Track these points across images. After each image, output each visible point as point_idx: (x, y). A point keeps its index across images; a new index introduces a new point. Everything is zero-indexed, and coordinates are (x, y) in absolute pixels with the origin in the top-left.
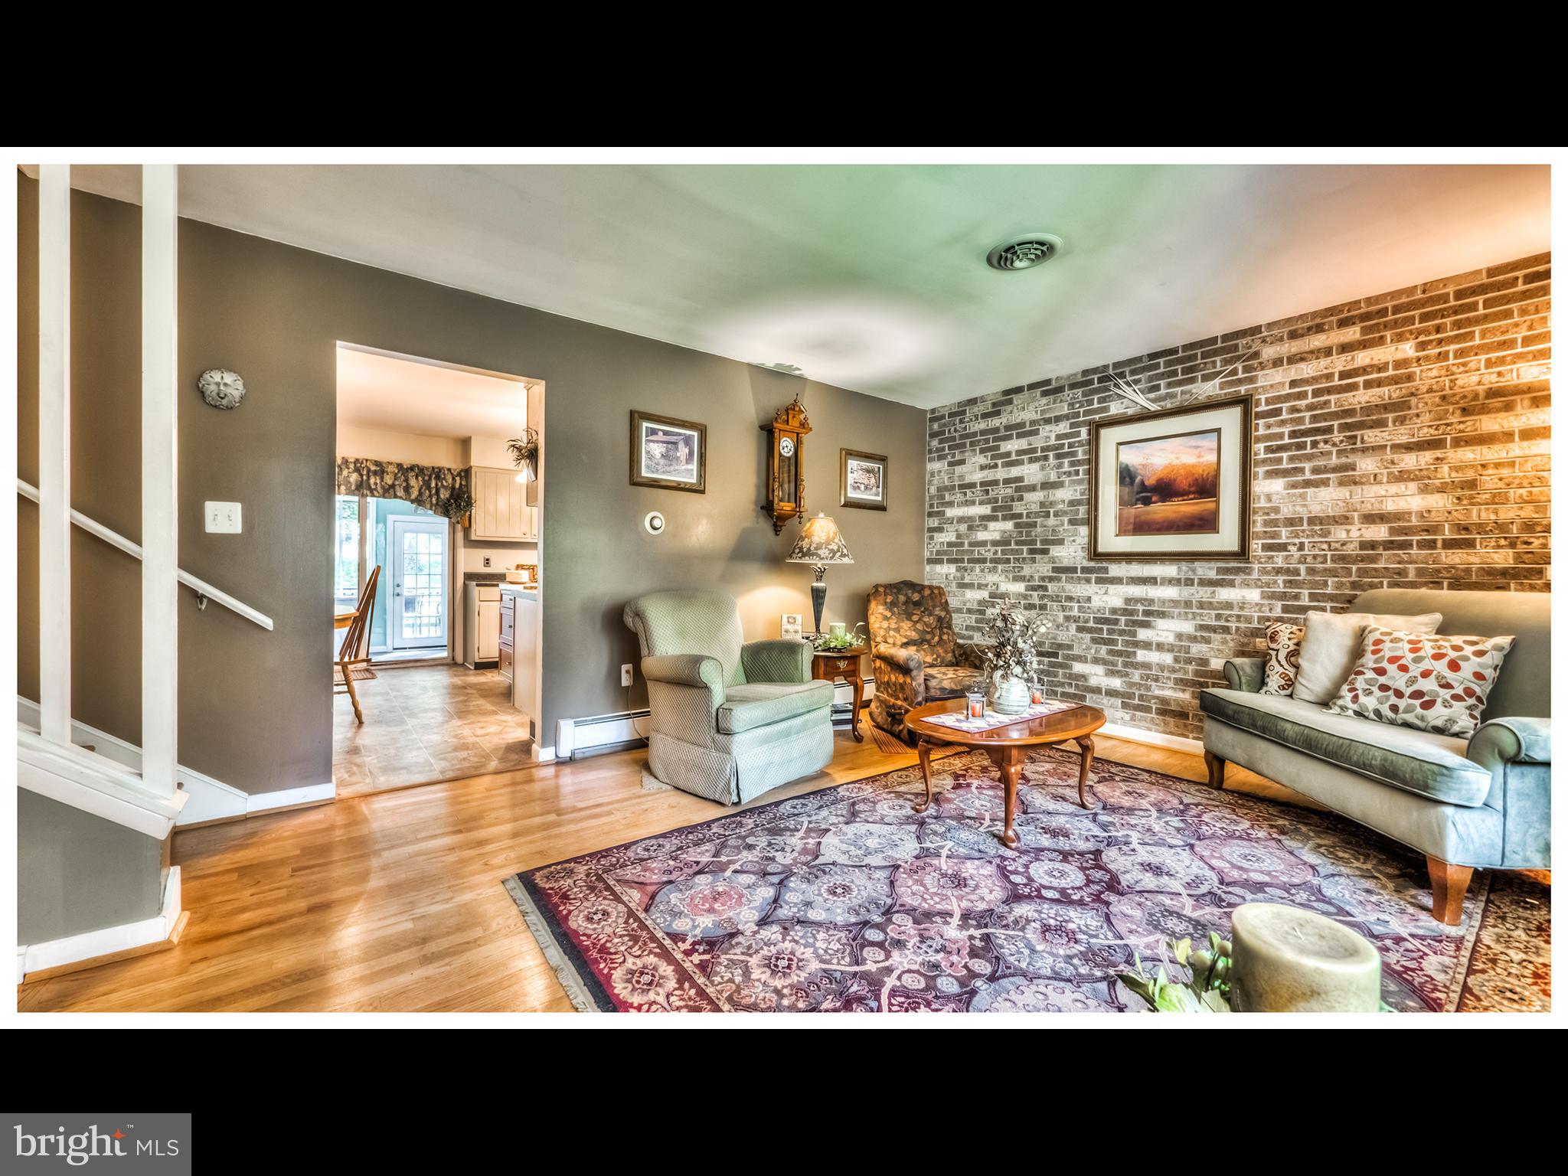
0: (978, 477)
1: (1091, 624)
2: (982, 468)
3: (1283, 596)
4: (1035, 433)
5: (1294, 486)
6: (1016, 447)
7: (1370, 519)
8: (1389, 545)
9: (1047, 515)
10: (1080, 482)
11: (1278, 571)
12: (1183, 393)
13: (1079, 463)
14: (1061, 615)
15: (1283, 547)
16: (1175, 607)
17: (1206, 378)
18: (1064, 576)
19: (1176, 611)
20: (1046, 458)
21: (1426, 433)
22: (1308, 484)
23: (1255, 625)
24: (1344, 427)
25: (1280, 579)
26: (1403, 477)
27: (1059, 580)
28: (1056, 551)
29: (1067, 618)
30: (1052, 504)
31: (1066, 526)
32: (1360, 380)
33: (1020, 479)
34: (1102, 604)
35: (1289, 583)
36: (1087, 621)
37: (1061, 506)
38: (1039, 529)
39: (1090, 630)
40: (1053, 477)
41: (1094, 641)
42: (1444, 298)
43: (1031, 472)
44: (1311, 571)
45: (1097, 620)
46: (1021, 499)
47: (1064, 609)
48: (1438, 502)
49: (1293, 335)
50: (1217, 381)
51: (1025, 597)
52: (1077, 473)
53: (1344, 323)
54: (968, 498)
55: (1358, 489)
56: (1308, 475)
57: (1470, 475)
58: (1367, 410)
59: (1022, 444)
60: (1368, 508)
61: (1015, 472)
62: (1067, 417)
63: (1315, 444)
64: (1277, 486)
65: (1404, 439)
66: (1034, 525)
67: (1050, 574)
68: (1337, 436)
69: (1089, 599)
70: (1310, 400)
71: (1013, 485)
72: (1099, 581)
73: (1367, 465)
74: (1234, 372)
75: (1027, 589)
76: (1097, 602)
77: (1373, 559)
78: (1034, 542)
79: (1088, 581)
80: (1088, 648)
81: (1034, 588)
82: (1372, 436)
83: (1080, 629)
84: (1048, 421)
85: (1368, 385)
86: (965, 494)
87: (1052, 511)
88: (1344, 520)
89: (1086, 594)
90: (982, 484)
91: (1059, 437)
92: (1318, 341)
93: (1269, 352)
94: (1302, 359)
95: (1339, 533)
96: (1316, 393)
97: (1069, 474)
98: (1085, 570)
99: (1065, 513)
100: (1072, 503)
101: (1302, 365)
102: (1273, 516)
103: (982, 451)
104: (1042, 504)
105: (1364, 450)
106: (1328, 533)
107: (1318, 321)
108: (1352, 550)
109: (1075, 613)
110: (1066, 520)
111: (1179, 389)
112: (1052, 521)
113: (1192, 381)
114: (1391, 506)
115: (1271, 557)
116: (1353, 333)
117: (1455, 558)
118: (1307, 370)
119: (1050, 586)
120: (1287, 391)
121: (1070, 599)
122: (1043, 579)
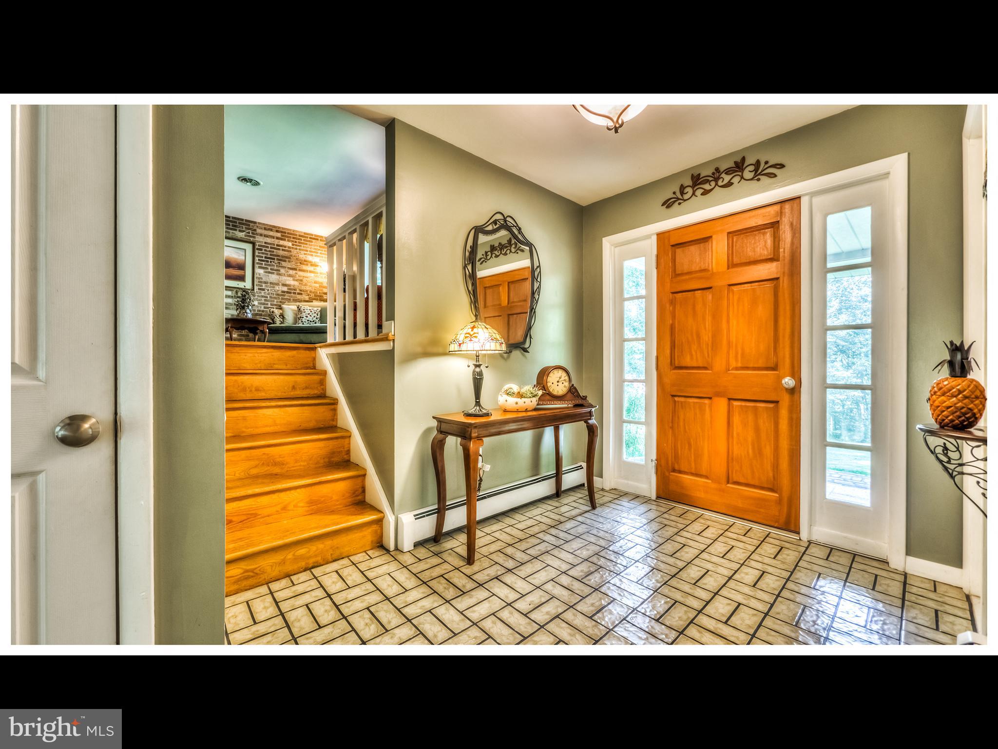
3: (264, 304)
5: (266, 272)
7: (284, 285)
8: (288, 292)
11: (262, 296)
12: (232, 233)
15: (263, 290)
16: (231, 306)
17: (240, 231)
19: (231, 307)
21: (294, 266)
22: (269, 273)
23: (256, 312)
24: (278, 259)
25: (263, 299)
26: (290, 276)
32: (281, 248)
35: (265, 300)
42: (296, 235)
44: (271, 297)
48: (296, 283)
49: (265, 229)
50: (244, 233)
53: (277, 231)
55: (280, 276)
56: (269, 270)
57: (301, 278)
58: (283, 257)
60: (283, 282)
63: (271, 262)
64: (261, 271)
65: (290, 267)
68: (276, 261)
70: (269, 249)
73: (282, 271)
74: (249, 233)
77: (284, 296)
82: (284, 264)
85: (283, 250)
88: (278, 284)
92: (271, 233)
93: (259, 231)
94: (268, 237)
95: (277, 288)
96: (271, 248)
101: (267, 238)
102: (261, 280)
105: (282, 267)
106: (274, 287)
107: (271, 228)
108: (280, 293)
111: (231, 231)
113: (236, 230)
114: (287, 283)
115: (260, 292)
116: (279, 235)
117: (299, 297)
118: (269, 240)
120: (264, 244)
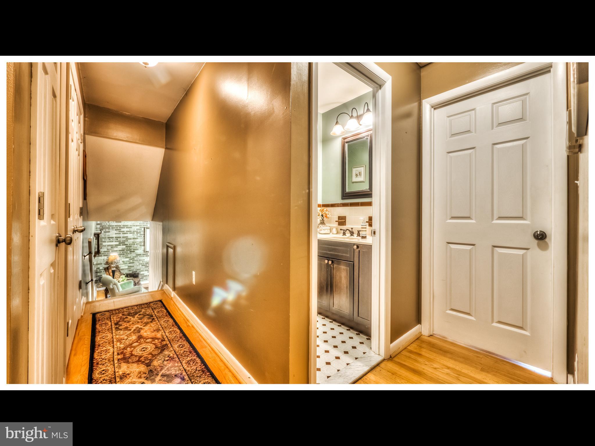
0: (114, 236)
1: (145, 264)
2: (116, 234)
4: (131, 228)
6: (126, 230)
9: (134, 244)
10: (142, 238)
13: (142, 235)
14: (138, 264)
18: (138, 256)
20: (134, 233)
27: (137, 257)
28: (136, 251)
29: (139, 264)
30: (135, 242)
31: (139, 246)
33: (127, 237)
34: (147, 260)
36: (144, 264)
37: (138, 243)
38: (132, 247)
39: (144, 265)
40: (136, 237)
41: (145, 267)
43: (130, 236)
45: (146, 263)
46: (127, 241)
47: (138, 262)
51: (129, 261)
52: (141, 236)
54: (111, 240)
59: (128, 230)
61: (125, 235)
62: (139, 226)
66: (131, 246)
67: (135, 256)
69: (144, 260)
71: (125, 238)
72: (146, 256)
75: (129, 259)
76: (145, 260)
78: (131, 250)
79: (144, 256)
80: (144, 269)
81: (131, 259)
83: (142, 266)
84: (134, 226)
86: (110, 239)
87: (135, 244)
89: (143, 259)
90: (115, 237)
91: (137, 229)
97: (139, 237)
98: (143, 254)
99: (139, 244)
100: (140, 242)
103: (115, 230)
104: (133, 242)
109: (141, 263)
110: (139, 245)
112: (135, 245)
119: (135, 258)
121: (140, 260)
122: (133, 257)
